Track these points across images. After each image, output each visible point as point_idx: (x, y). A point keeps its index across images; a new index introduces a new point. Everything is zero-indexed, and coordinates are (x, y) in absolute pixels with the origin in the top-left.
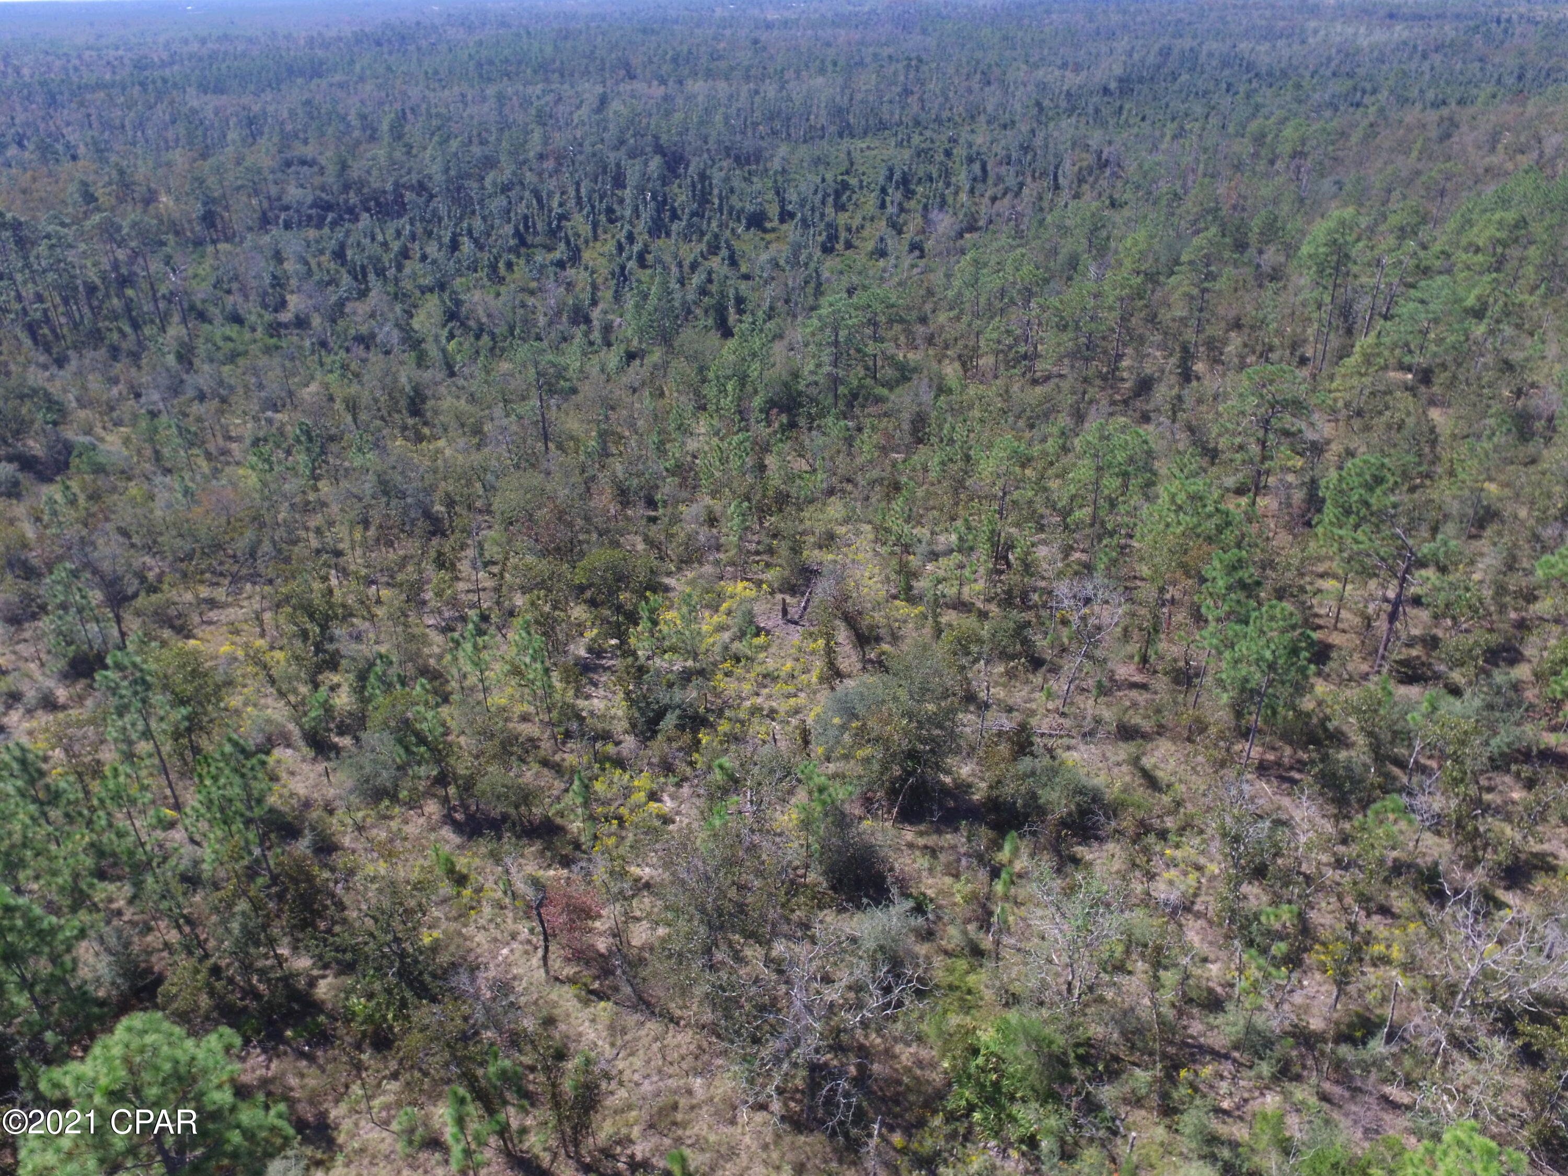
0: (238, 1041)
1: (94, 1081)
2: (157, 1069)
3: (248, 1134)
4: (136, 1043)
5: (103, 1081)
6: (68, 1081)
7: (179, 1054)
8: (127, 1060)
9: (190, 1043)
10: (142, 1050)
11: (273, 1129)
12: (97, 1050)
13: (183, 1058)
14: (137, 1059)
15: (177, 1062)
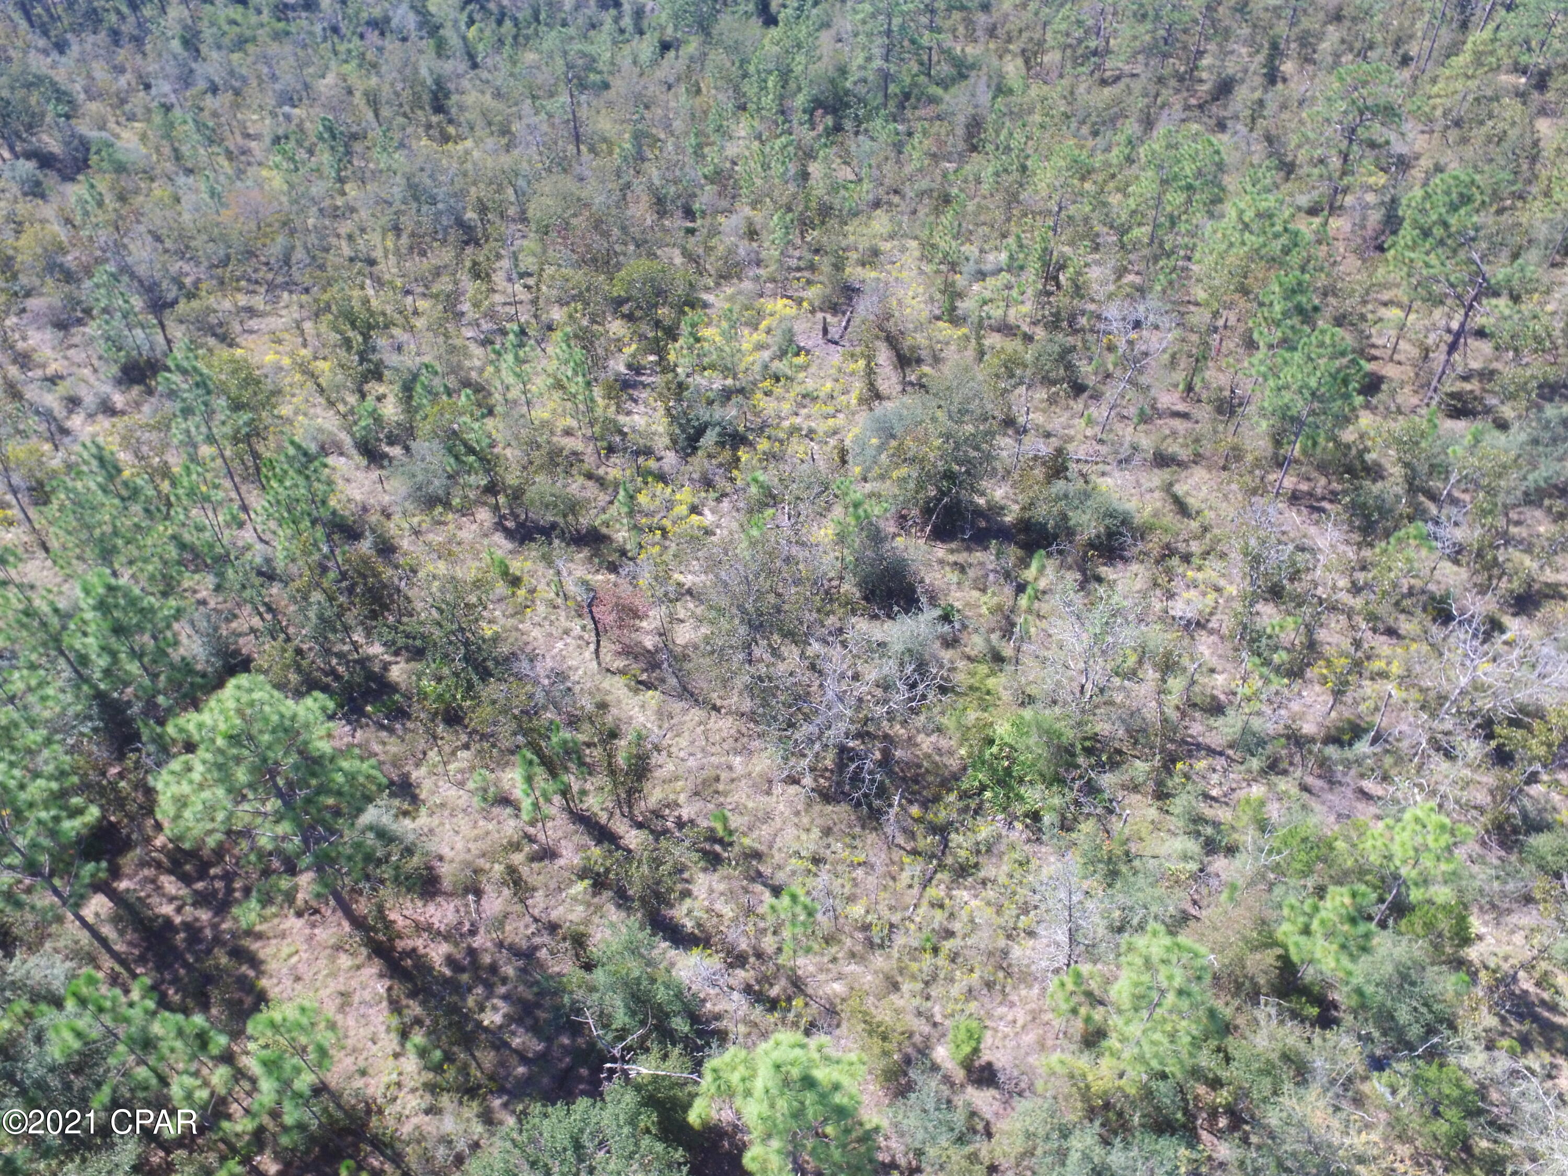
0: (331, 705)
1: (213, 729)
2: (266, 720)
3: (351, 777)
4: (245, 698)
5: (222, 727)
6: (191, 727)
7: (283, 709)
8: (240, 712)
9: (290, 702)
10: (252, 704)
11: (368, 777)
12: (213, 703)
13: (288, 714)
14: (249, 711)
15: (282, 716)
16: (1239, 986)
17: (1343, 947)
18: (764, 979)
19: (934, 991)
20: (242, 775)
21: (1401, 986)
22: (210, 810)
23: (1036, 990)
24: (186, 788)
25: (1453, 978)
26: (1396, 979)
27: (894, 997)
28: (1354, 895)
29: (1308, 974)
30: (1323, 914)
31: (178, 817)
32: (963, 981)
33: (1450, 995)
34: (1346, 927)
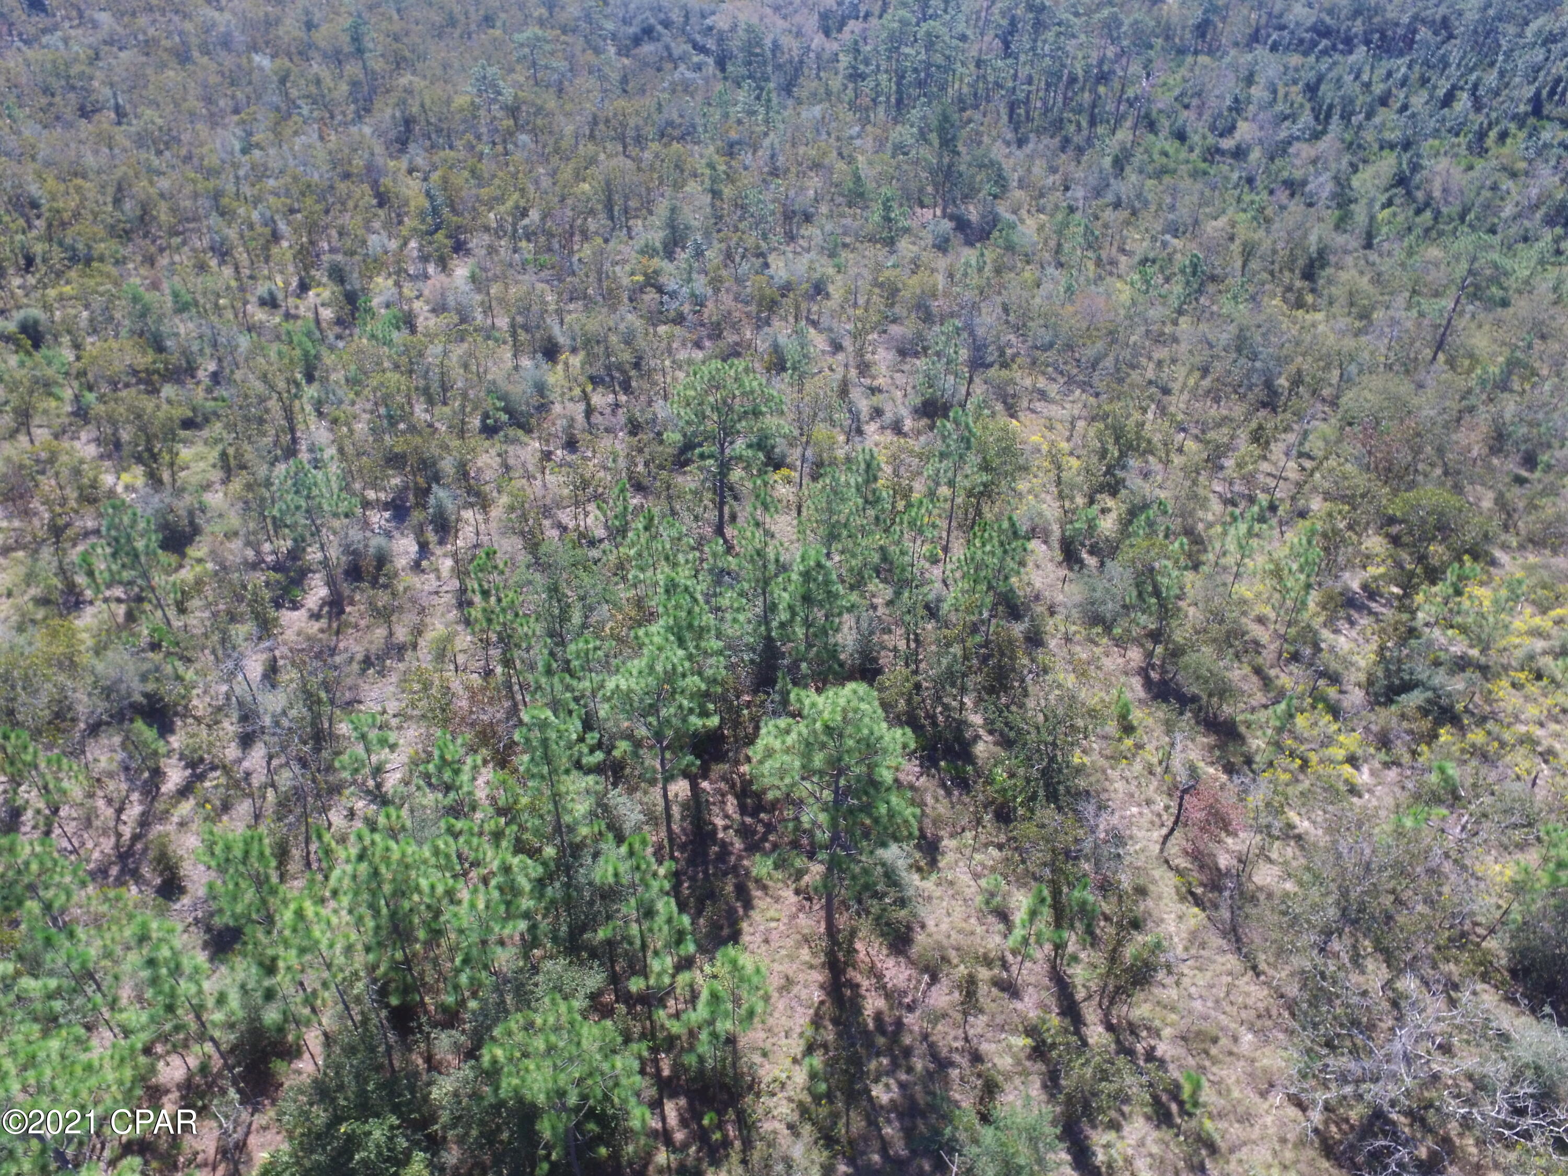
0: (913, 746)
1: (820, 713)
2: (859, 730)
3: (891, 814)
4: (854, 703)
5: (826, 715)
6: (807, 702)
7: (875, 728)
8: (844, 710)
9: (884, 725)
10: (856, 711)
11: (906, 821)
12: (831, 693)
13: (876, 734)
14: (850, 715)
15: (871, 733)
20: (818, 760)
22: (782, 772)
24: (777, 744)
31: (761, 762)
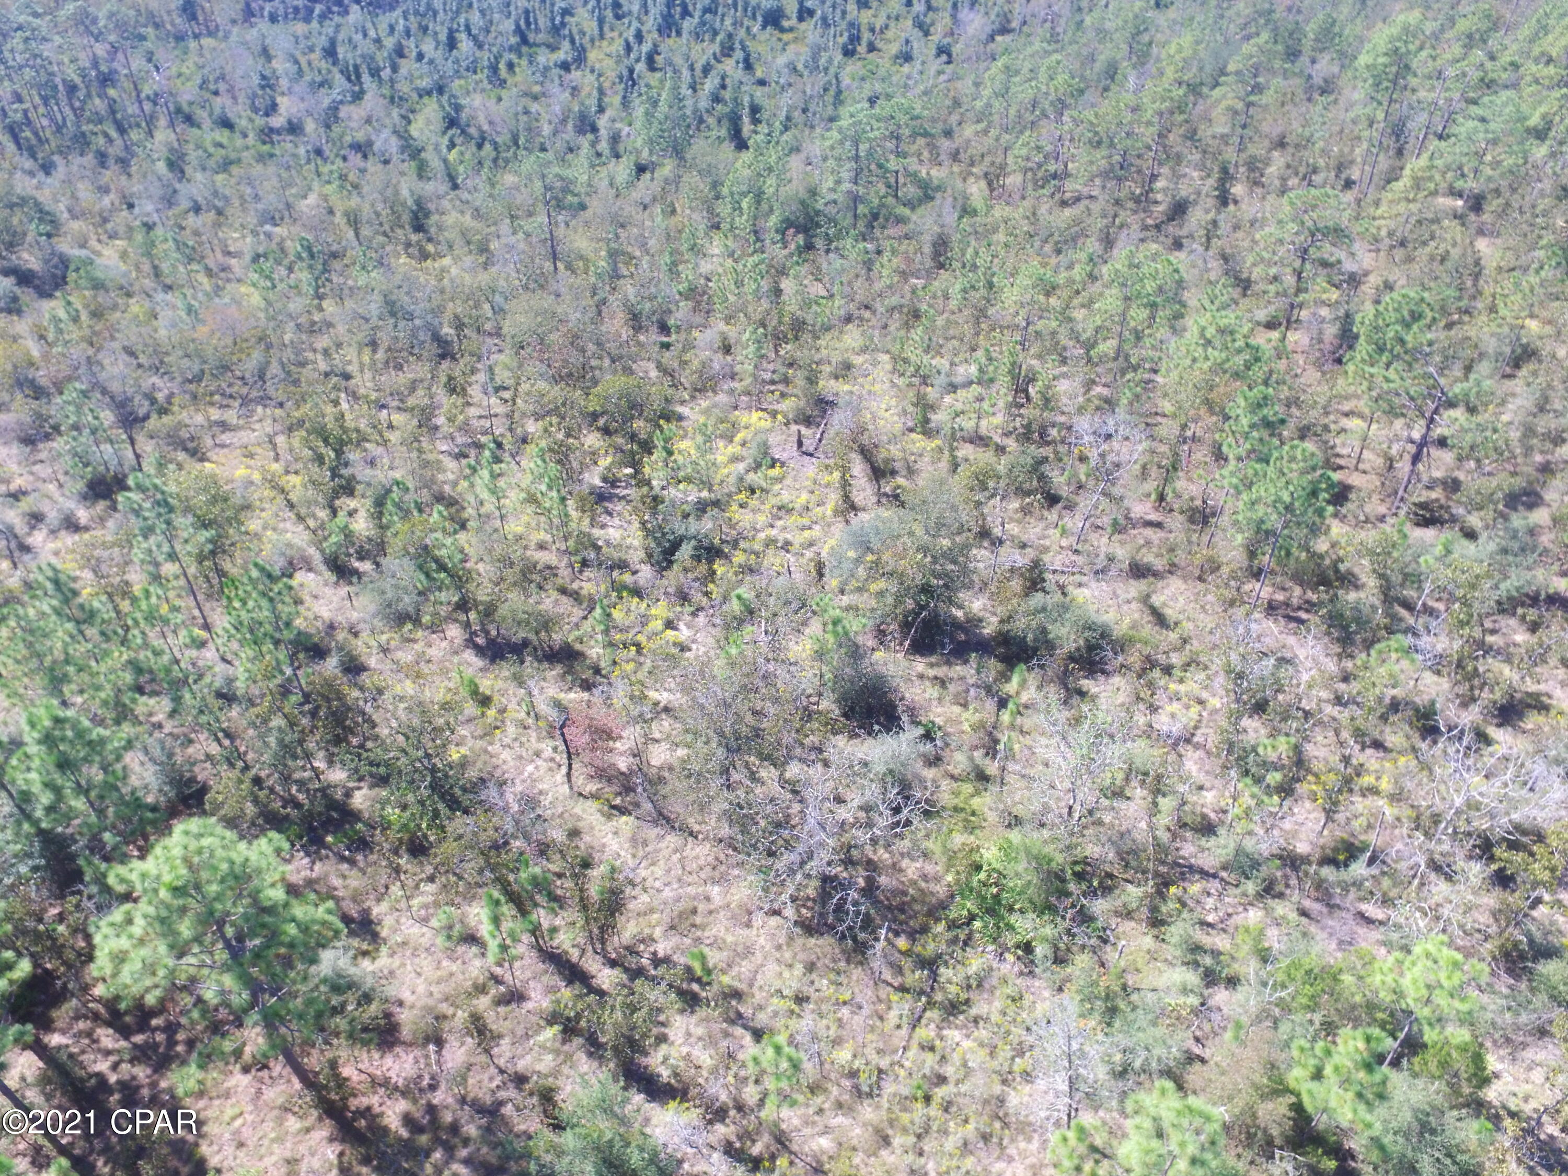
0: (286, 845)
1: (158, 877)
2: (215, 869)
3: (305, 929)
4: (193, 845)
5: (167, 878)
6: (134, 877)
7: (234, 855)
8: (187, 861)
9: (242, 845)
10: (200, 852)
11: (324, 923)
12: (158, 850)
13: (238, 860)
14: (196, 860)
15: (232, 863)
16: (1250, 1136)
17: (1360, 1095)
18: (747, 1136)
19: (928, 1145)
20: (186, 929)
21: (1421, 1134)
22: (150, 969)
23: (1035, 1145)
24: (124, 943)
25: (1475, 1125)
26: (1416, 1126)
27: (884, 1153)
28: (1368, 1039)
29: (1321, 1122)
30: (1336, 1059)
31: (115, 975)
32: (958, 1134)
33: (1473, 1146)
34: (1362, 1075)
